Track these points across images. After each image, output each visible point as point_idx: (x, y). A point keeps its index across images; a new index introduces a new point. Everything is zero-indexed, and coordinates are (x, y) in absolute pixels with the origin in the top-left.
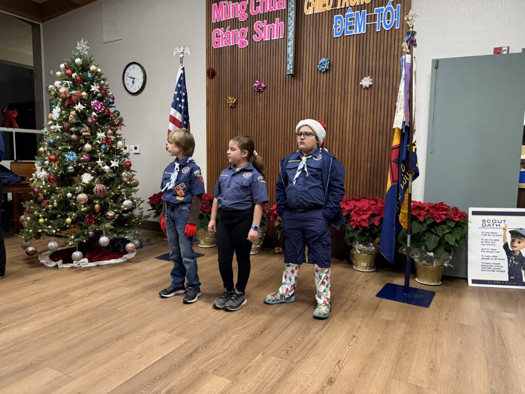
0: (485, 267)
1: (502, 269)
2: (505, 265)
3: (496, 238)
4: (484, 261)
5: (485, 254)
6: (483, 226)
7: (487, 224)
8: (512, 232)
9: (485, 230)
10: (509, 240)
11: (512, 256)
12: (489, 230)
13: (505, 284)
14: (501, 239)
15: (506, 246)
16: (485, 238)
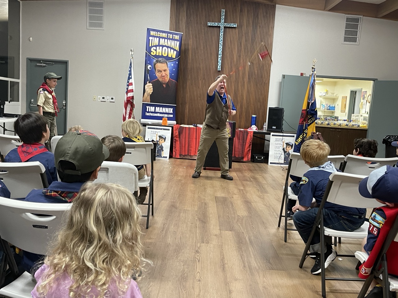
0: (275, 158)
1: (282, 158)
2: (283, 156)
3: (280, 146)
4: (275, 155)
5: (276, 152)
6: (276, 141)
7: (277, 140)
8: (286, 144)
9: (277, 142)
10: (285, 147)
11: (286, 153)
12: (278, 143)
13: (282, 164)
14: (282, 146)
15: (284, 149)
16: (276, 145)
